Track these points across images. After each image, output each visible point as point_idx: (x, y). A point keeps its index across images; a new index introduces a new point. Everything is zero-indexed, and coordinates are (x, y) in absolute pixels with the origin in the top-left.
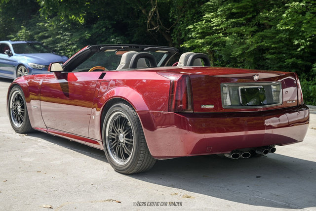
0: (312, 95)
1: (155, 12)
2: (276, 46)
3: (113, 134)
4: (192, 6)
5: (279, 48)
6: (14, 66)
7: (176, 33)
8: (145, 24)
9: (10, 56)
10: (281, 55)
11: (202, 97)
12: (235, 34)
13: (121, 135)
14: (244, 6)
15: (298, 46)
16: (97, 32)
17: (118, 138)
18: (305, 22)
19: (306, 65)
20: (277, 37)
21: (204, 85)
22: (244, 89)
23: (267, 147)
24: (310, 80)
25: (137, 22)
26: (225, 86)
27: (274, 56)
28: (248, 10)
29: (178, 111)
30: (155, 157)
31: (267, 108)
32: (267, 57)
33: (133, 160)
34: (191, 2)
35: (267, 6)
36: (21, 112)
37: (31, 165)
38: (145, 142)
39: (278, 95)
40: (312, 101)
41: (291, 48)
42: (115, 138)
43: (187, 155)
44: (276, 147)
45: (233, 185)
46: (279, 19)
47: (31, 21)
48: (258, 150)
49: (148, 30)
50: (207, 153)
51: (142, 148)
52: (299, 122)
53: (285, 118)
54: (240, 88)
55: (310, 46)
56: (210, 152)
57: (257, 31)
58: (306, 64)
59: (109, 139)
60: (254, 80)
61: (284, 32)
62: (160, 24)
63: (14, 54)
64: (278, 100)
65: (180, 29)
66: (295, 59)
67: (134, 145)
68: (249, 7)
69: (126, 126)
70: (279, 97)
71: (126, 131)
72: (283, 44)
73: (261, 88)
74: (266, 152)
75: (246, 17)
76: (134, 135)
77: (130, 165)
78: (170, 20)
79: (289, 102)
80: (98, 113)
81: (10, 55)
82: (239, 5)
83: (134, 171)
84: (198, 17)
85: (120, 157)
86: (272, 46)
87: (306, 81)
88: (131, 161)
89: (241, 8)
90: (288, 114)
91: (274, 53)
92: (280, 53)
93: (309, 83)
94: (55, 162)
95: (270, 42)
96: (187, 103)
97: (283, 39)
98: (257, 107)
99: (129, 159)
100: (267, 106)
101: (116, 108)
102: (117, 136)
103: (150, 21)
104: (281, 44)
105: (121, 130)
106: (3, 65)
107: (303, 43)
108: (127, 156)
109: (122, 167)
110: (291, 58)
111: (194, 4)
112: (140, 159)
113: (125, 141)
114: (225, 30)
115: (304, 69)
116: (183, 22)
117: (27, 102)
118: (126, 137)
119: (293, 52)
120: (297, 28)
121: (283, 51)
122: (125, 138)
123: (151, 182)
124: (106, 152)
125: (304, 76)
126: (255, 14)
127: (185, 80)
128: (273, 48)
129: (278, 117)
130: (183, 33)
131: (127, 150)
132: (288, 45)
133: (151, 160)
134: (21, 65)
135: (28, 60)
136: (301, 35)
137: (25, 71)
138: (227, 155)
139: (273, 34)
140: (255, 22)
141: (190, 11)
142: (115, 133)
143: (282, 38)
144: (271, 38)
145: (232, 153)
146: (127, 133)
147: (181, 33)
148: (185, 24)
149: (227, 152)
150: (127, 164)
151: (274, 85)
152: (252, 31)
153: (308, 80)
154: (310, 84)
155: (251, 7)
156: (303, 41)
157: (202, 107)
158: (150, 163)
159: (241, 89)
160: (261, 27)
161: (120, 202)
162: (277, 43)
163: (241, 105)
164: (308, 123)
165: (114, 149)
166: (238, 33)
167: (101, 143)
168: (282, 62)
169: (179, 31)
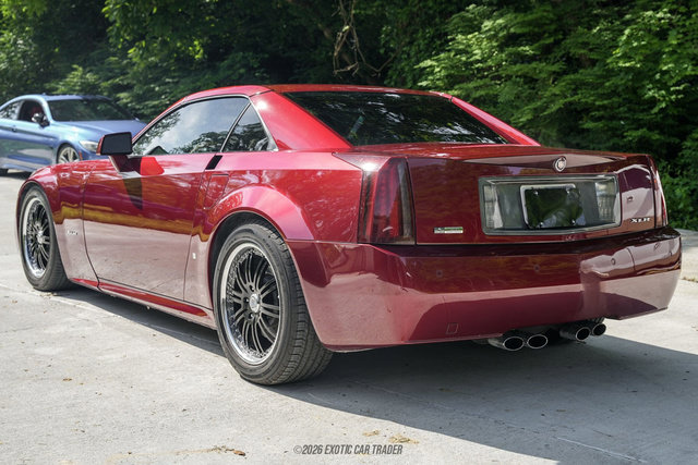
0: (681, 206)
1: (349, 35)
2: (606, 102)
3: (236, 294)
4: (429, 22)
5: (612, 108)
6: (52, 148)
7: (394, 78)
8: (330, 59)
9: (43, 126)
10: (614, 122)
11: (442, 210)
12: (518, 79)
13: (255, 296)
14: (536, 19)
15: (653, 102)
16: (229, 76)
17: (247, 303)
18: (667, 50)
19: (669, 143)
20: (607, 84)
21: (445, 182)
22: (533, 190)
23: (585, 322)
24: (677, 176)
25: (313, 56)
26: (490, 185)
27: (600, 124)
28: (546, 27)
29: (380, 241)
30: (330, 346)
31: (584, 235)
32: (585, 126)
33: (280, 354)
34: (426, 13)
35: (586, 19)
36: (44, 245)
37: (54, 363)
38: (306, 312)
39: (612, 205)
40: (682, 220)
41: (637, 107)
42: (241, 302)
43: (402, 343)
44: (606, 322)
45: (507, 411)
46: (610, 47)
47: (94, 54)
48: (565, 330)
49: (336, 72)
50: (448, 337)
51: (300, 326)
52: (659, 266)
53: (626, 257)
54: (523, 188)
55: (677, 103)
56: (456, 336)
57: (565, 73)
58: (668, 141)
59: (228, 305)
60: (555, 171)
61: (622, 74)
62: (360, 61)
63: (52, 121)
64: (611, 215)
65: (402, 69)
66: (645, 129)
67: (282, 318)
68: (548, 22)
69: (263, 276)
70: (612, 208)
71: (264, 287)
72: (621, 100)
73: (571, 189)
74: (584, 335)
75: (542, 42)
76: (282, 296)
77: (273, 366)
78: (382, 51)
79: (635, 221)
80: (204, 247)
81: (44, 123)
82: (526, 19)
83: (284, 377)
84: (441, 45)
85: (251, 345)
86: (597, 103)
87: (668, 176)
88: (275, 356)
89: (529, 23)
90: (632, 248)
91: (599, 119)
92: (612, 118)
93: (676, 180)
94: (108, 357)
95: (592, 95)
96: (401, 223)
97: (620, 89)
98: (562, 233)
99: (271, 350)
100: (587, 229)
101: (243, 235)
102: (245, 299)
103: (340, 53)
104: (615, 99)
105: (253, 285)
106: (32, 145)
107: (663, 96)
108: (266, 344)
109: (255, 370)
110: (637, 129)
111: (433, 17)
112: (296, 350)
113: (263, 311)
114: (497, 71)
115: (664, 151)
116: (409, 55)
117: (57, 223)
118: (265, 300)
119: (641, 116)
120: (650, 65)
121: (620, 113)
122: (262, 304)
123: (320, 405)
124: (220, 333)
125: (664, 168)
126: (561, 37)
127: (397, 170)
128: (599, 108)
129: (611, 254)
130: (410, 78)
131: (265, 330)
132: (630, 102)
133: (322, 353)
134: (66, 144)
135: (80, 134)
136: (658, 81)
137: (75, 158)
138: (494, 343)
139: (599, 77)
140: (561, 54)
141: (424, 32)
142: (240, 291)
143: (617, 86)
144: (594, 86)
145: (505, 336)
146: (267, 293)
147: (405, 78)
148: (413, 60)
149: (493, 335)
150: (266, 363)
151: (602, 182)
152: (554, 72)
153: (673, 175)
154: (677, 184)
155: (552, 21)
156: (663, 92)
157: (436, 232)
158: (319, 360)
159: (526, 191)
160: (573, 63)
161: (243, 455)
162: (608, 96)
163: (526, 227)
164: (679, 268)
165: (238, 328)
166: (524, 76)
167: (210, 313)
168: (618, 136)
169: (399, 75)
